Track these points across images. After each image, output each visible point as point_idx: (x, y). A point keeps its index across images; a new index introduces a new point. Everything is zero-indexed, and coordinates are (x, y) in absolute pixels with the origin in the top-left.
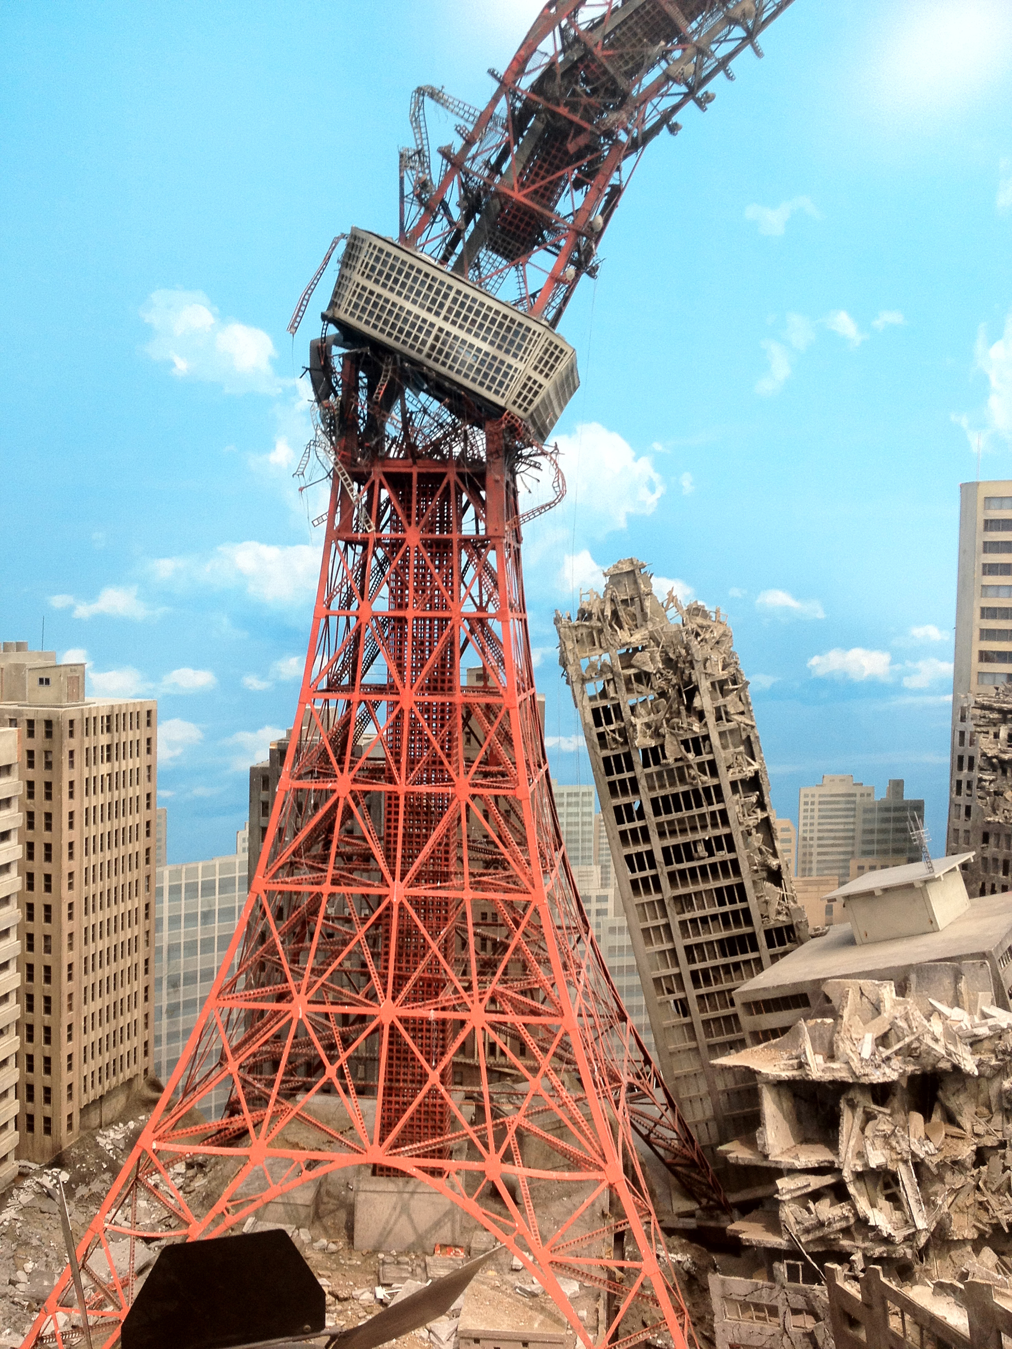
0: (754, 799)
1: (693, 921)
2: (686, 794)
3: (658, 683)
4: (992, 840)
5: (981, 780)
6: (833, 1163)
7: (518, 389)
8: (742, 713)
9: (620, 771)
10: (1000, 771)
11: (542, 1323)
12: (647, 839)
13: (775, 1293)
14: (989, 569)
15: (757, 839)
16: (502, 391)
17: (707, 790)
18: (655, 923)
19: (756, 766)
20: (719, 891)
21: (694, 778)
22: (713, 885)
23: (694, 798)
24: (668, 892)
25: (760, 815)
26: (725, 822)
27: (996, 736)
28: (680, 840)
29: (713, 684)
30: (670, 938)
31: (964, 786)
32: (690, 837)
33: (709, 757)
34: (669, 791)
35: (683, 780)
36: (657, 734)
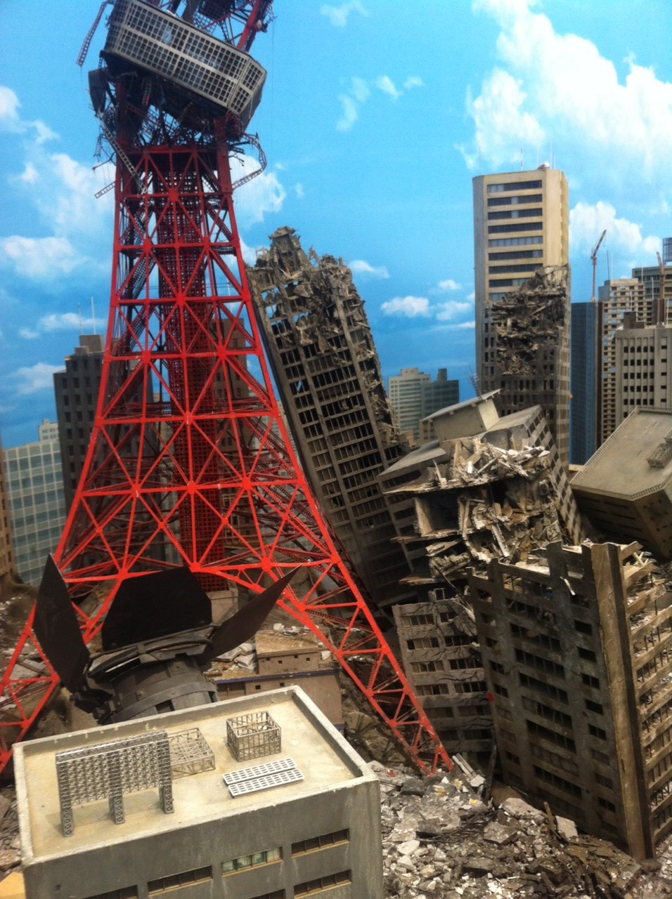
0: (373, 372)
1: (343, 449)
2: (333, 372)
3: (311, 304)
4: (507, 385)
5: (499, 351)
6: (456, 533)
7: (234, 96)
8: (362, 321)
9: (292, 361)
10: (508, 346)
11: (303, 645)
12: (312, 402)
13: (431, 607)
14: (493, 229)
15: (375, 397)
16: (225, 97)
17: (345, 368)
18: (320, 453)
19: (372, 353)
20: (356, 429)
21: (337, 362)
22: (353, 426)
23: (338, 374)
24: (327, 433)
25: (377, 383)
26: (358, 387)
27: (505, 324)
28: (332, 401)
29: (344, 302)
30: (330, 461)
31: (489, 356)
32: (337, 399)
33: (345, 348)
34: (323, 371)
35: (331, 365)
36: (313, 336)
